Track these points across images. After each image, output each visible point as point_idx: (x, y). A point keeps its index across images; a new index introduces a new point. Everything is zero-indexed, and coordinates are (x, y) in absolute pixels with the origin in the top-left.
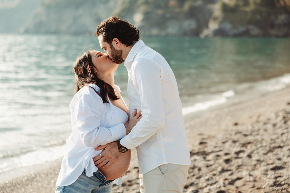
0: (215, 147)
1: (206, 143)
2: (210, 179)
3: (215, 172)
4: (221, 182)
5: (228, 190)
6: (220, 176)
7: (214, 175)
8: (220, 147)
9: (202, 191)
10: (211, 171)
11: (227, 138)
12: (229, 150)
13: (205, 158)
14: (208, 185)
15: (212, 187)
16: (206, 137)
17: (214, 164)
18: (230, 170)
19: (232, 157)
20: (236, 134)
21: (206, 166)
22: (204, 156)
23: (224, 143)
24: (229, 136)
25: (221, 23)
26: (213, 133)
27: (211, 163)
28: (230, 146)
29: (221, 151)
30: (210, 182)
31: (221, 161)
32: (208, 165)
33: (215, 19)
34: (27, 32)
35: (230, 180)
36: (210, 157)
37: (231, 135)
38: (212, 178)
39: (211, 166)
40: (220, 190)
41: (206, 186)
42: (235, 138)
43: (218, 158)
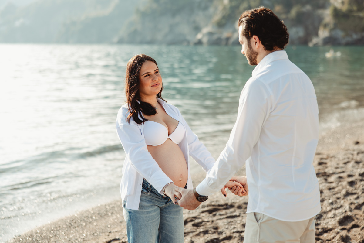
0: (337, 168)
1: (326, 163)
2: (334, 203)
3: (339, 195)
4: (347, 207)
5: (355, 215)
6: (345, 200)
7: (338, 198)
8: (342, 167)
9: (326, 215)
10: (334, 194)
11: (348, 158)
12: (352, 171)
13: (326, 180)
14: (332, 209)
15: (337, 212)
16: (325, 156)
17: (337, 187)
18: (355, 194)
19: (356, 179)
20: (358, 154)
21: (329, 188)
22: (325, 177)
23: (345, 163)
24: (351, 156)
25: (331, 30)
26: (332, 153)
27: (334, 185)
28: (353, 167)
29: (343, 172)
30: (334, 206)
31: (344, 183)
32: (331, 188)
33: (325, 26)
34: (121, 42)
35: (356, 205)
36: (332, 179)
37: (353, 155)
38: (336, 202)
39: (333, 188)
40: (346, 215)
41: (330, 211)
42: (359, 158)
43: (342, 180)
